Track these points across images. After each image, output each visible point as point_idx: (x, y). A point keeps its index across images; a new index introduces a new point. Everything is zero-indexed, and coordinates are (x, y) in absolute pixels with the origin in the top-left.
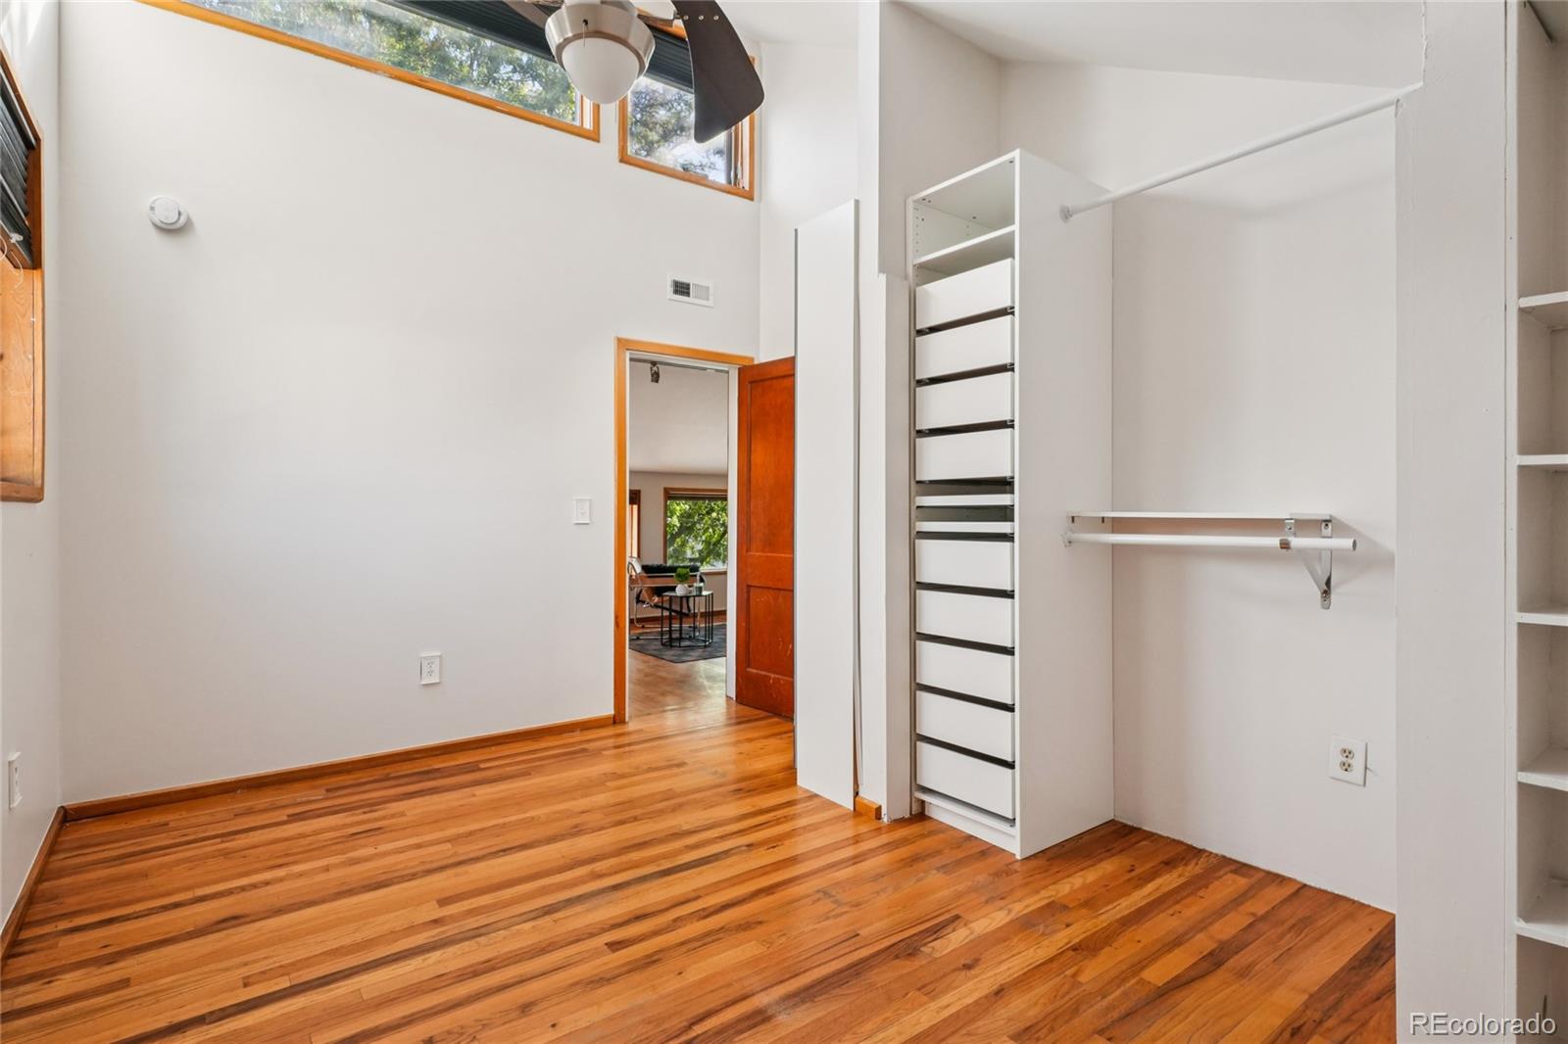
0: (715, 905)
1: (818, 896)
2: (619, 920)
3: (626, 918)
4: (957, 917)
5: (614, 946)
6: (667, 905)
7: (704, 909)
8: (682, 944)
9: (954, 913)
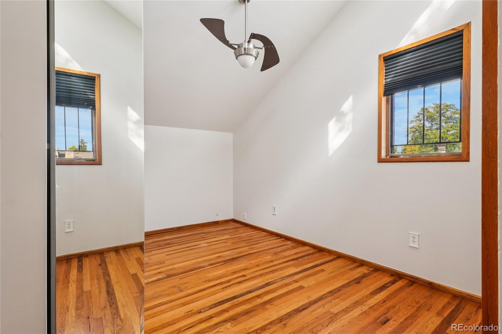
0: (218, 286)
1: (184, 289)
2: (245, 282)
3: (244, 282)
4: (146, 284)
5: (244, 276)
6: (232, 286)
7: (222, 285)
8: (227, 276)
9: (147, 285)
